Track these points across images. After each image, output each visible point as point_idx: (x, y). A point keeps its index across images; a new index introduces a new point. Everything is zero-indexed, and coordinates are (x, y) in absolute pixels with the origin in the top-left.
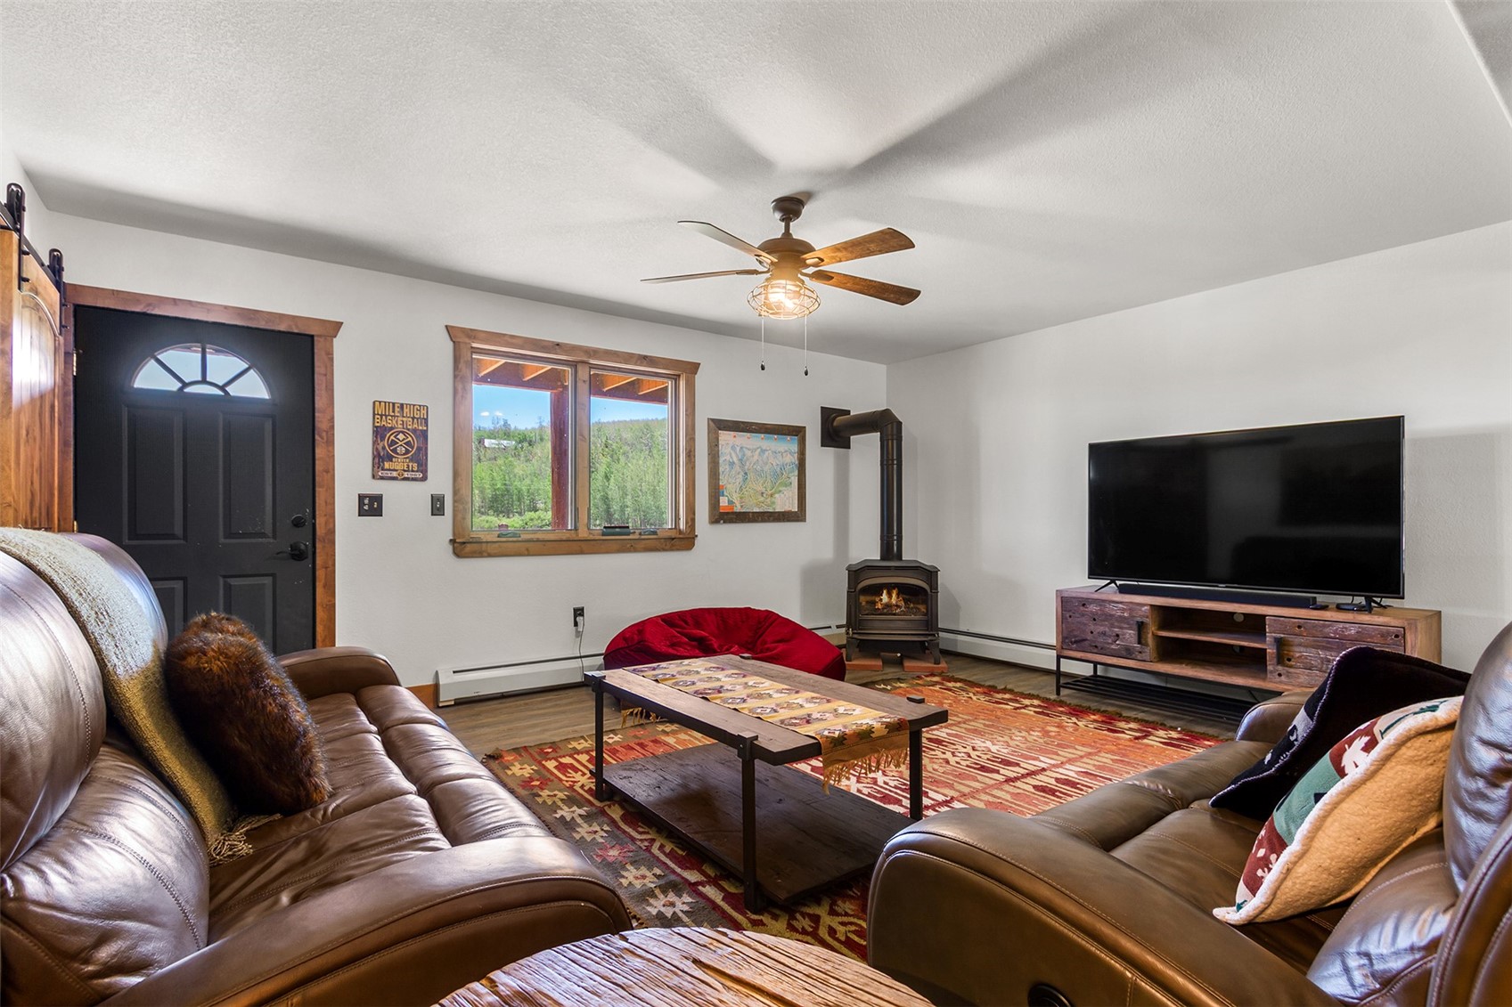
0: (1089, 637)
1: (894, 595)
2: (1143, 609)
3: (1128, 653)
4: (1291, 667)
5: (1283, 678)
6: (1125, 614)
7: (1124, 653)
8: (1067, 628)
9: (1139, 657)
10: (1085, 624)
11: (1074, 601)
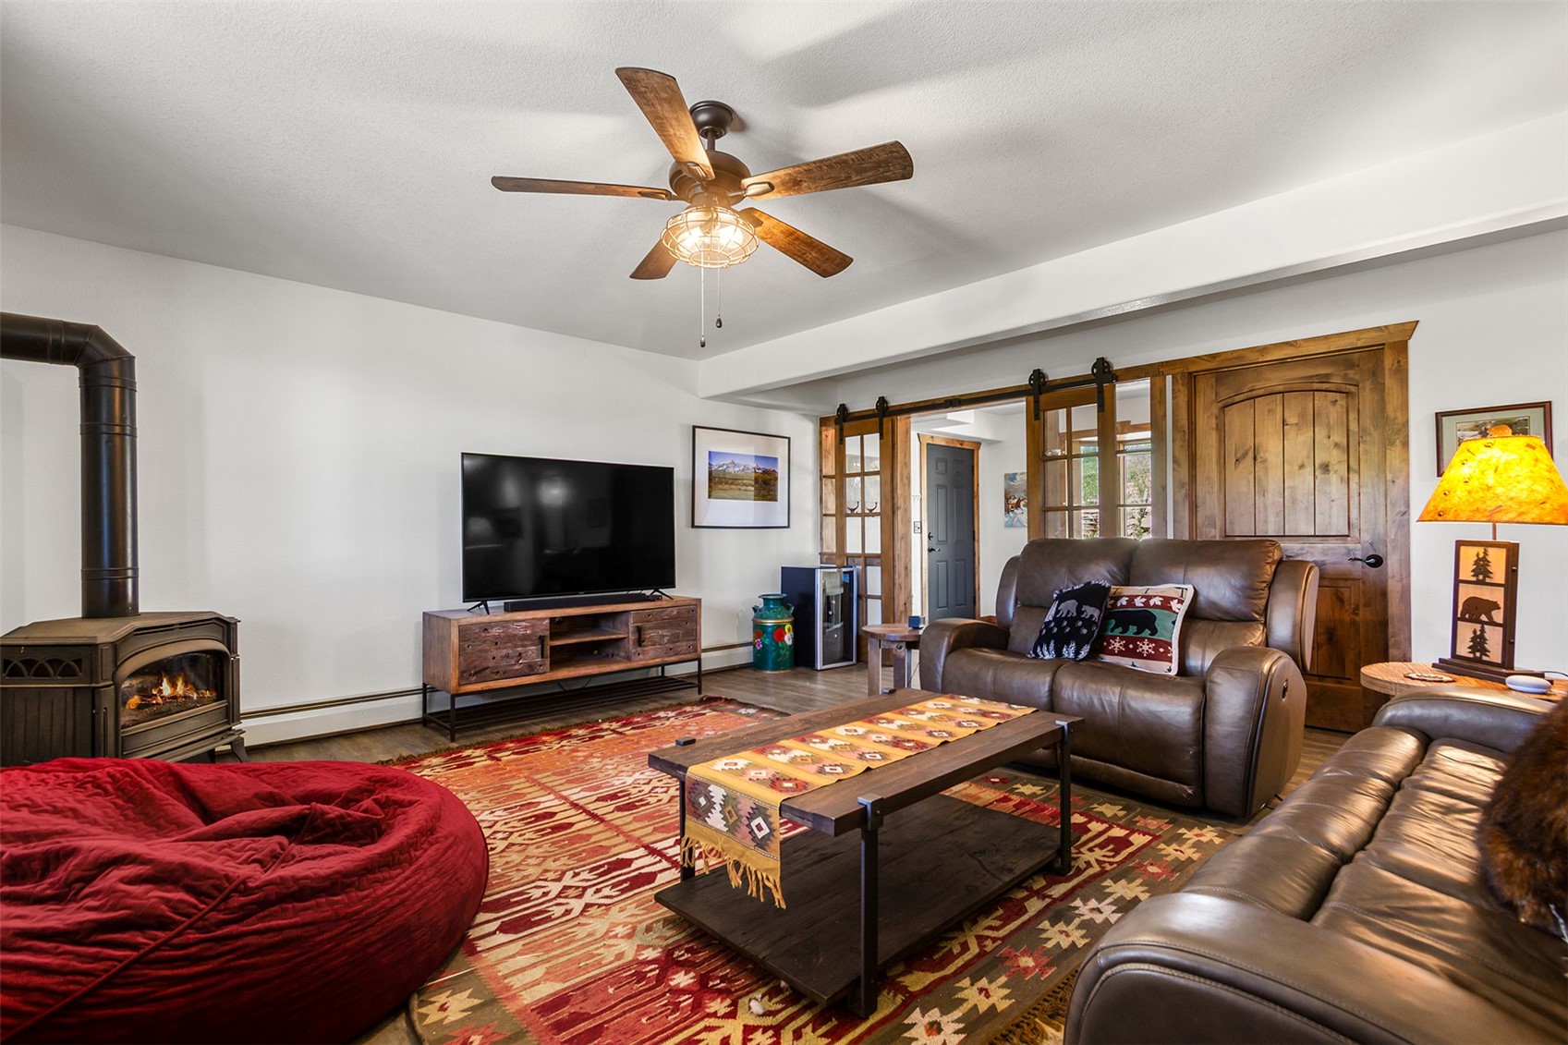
0: (492, 663)
1: (180, 683)
2: (544, 623)
3: (531, 669)
4: (645, 646)
5: (641, 656)
6: (528, 632)
7: (527, 671)
8: (465, 661)
9: (540, 671)
10: (486, 651)
11: (474, 628)
